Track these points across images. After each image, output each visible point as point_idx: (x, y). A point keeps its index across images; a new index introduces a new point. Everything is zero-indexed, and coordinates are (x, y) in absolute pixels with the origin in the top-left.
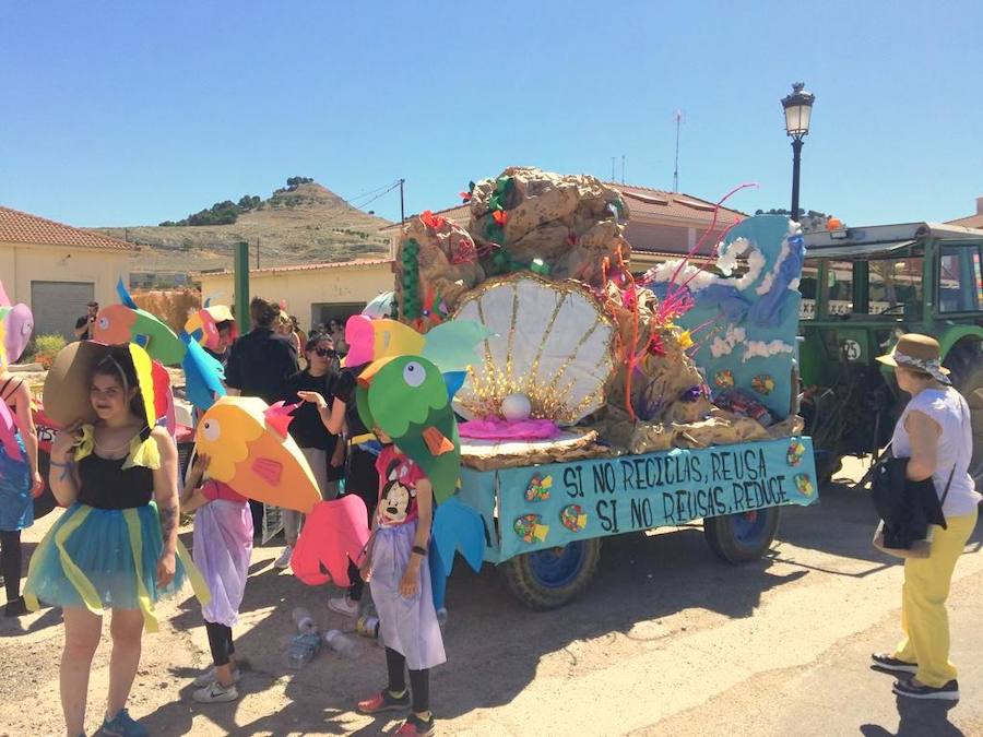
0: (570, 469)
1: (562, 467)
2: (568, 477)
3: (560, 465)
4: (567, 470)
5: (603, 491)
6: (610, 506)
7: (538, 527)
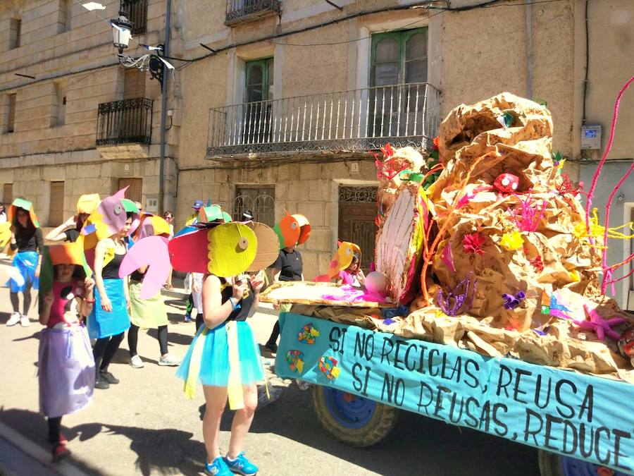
0: (338, 329)
1: (332, 325)
2: (334, 333)
3: (331, 323)
4: (334, 328)
5: (361, 356)
6: (364, 371)
7: (299, 361)
